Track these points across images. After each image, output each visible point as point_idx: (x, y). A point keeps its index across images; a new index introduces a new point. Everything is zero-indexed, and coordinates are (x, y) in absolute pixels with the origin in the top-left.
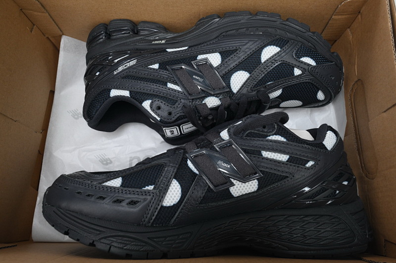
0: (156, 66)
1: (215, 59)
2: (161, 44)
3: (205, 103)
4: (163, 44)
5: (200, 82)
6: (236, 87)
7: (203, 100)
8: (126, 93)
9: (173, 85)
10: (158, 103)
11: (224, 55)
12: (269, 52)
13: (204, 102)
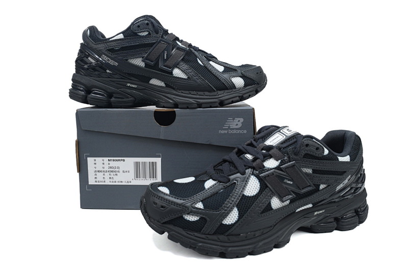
0: (322, 187)
1: (276, 203)
2: (318, 211)
3: (277, 160)
4: (316, 211)
5: (287, 179)
6: (253, 180)
7: (280, 163)
8: (341, 159)
9: (308, 172)
10: (317, 154)
11: (269, 207)
12: (232, 217)
13: (280, 161)
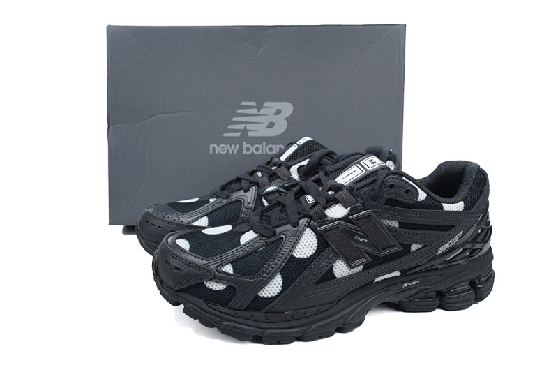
0: (414, 247)
1: (341, 269)
2: (409, 281)
3: (346, 208)
4: (406, 282)
5: (358, 235)
6: (308, 235)
7: (350, 211)
8: (447, 207)
9: (392, 226)
10: (406, 199)
11: (330, 274)
12: (273, 288)
13: (349, 208)
